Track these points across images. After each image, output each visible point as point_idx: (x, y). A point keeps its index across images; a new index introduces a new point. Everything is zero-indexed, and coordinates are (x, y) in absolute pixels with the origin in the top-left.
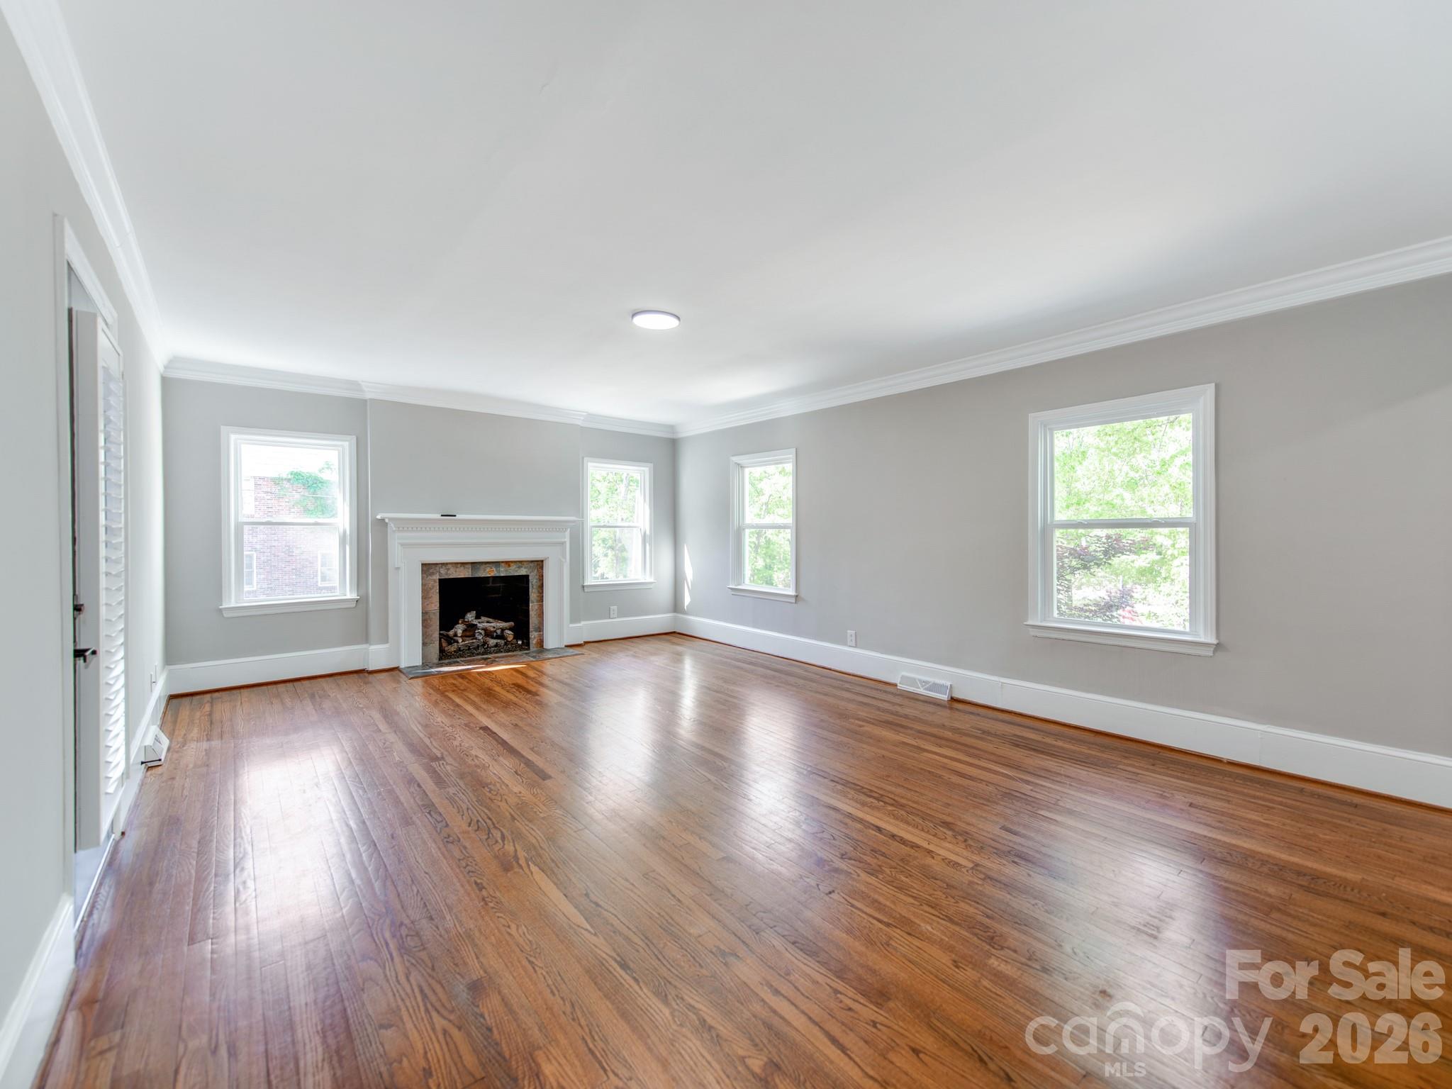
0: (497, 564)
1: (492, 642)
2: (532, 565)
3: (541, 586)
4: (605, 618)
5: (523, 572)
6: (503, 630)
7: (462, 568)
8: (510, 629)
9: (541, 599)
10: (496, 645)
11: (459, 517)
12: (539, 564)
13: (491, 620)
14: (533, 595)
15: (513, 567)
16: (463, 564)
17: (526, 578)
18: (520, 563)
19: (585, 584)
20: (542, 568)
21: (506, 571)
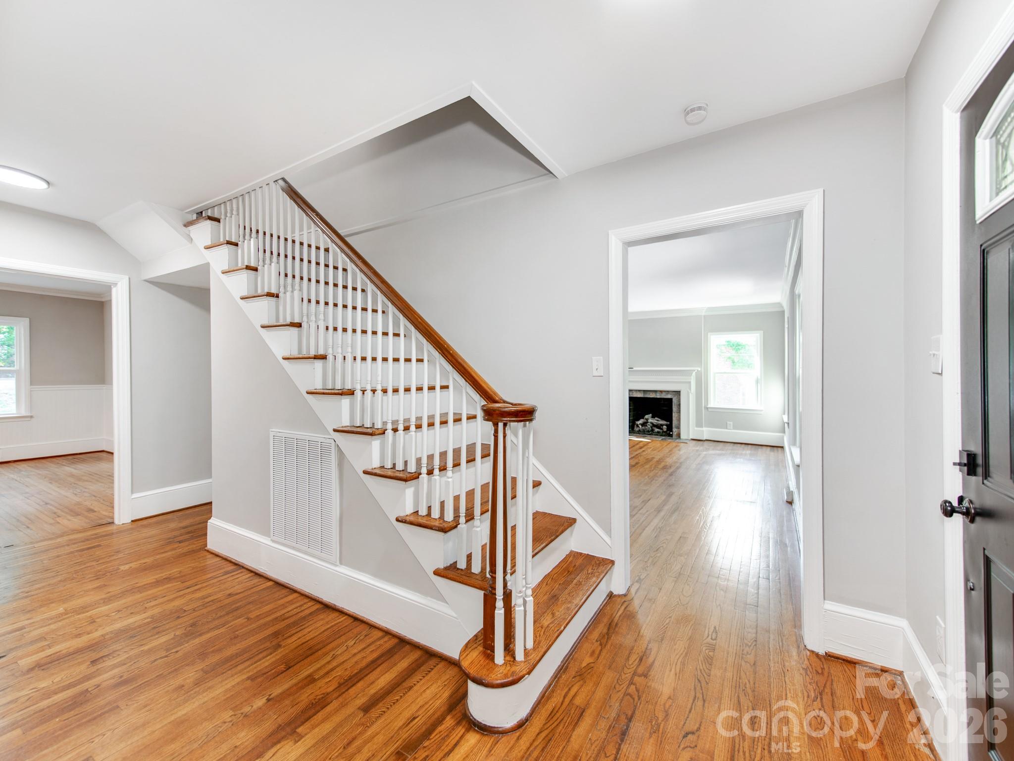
0: (655, 391)
1: (657, 430)
2: (674, 393)
3: (679, 405)
4: (724, 428)
5: (669, 396)
6: (662, 425)
7: (639, 393)
8: (666, 425)
9: (679, 412)
10: (658, 432)
11: (635, 369)
12: (678, 393)
13: (659, 419)
14: (675, 409)
15: (664, 393)
16: (639, 391)
17: (670, 400)
18: (668, 392)
19: (709, 406)
20: (680, 395)
21: (660, 395)
